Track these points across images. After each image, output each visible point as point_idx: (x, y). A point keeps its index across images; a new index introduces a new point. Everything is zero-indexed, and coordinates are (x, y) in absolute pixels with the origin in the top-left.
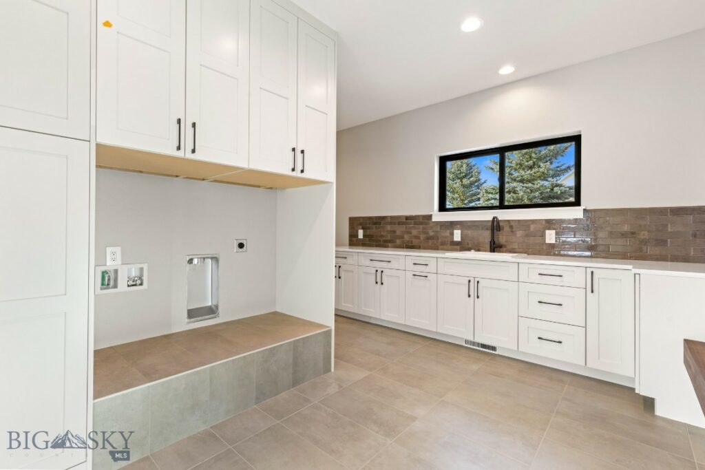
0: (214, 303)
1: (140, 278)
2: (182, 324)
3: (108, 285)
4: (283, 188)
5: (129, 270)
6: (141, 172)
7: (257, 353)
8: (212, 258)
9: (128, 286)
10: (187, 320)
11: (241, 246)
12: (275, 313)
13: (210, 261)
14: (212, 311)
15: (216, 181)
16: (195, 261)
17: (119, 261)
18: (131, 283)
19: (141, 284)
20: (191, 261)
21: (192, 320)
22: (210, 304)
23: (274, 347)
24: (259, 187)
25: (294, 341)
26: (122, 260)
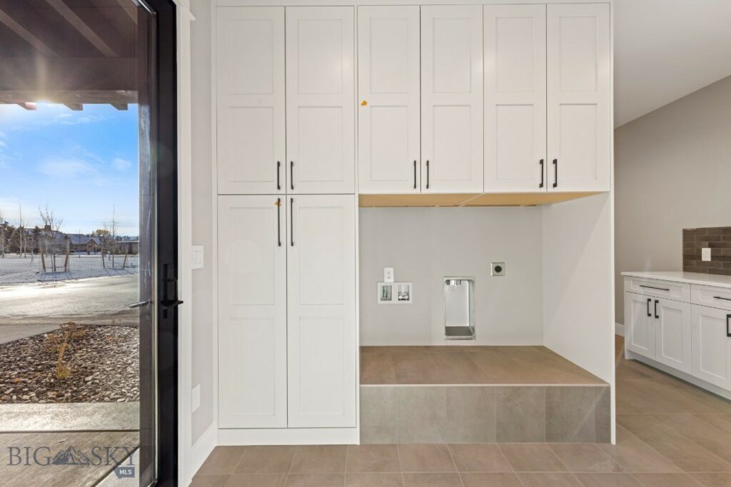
0: (472, 325)
1: (408, 294)
2: (441, 340)
3: (387, 297)
4: (549, 204)
5: (400, 287)
6: (406, 206)
7: (497, 387)
8: (469, 281)
9: (399, 299)
10: (445, 337)
11: (498, 269)
12: (542, 349)
13: (467, 283)
14: (468, 332)
15: (466, 206)
16: (453, 283)
17: (392, 280)
18: (401, 297)
19: (408, 299)
20: (448, 282)
21: (450, 337)
22: (468, 325)
23: (519, 388)
24: (519, 205)
25: (548, 387)
26: (395, 278)
